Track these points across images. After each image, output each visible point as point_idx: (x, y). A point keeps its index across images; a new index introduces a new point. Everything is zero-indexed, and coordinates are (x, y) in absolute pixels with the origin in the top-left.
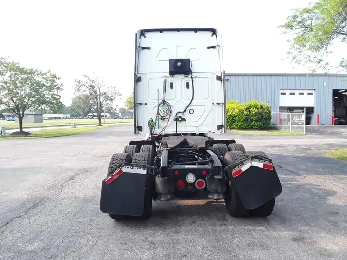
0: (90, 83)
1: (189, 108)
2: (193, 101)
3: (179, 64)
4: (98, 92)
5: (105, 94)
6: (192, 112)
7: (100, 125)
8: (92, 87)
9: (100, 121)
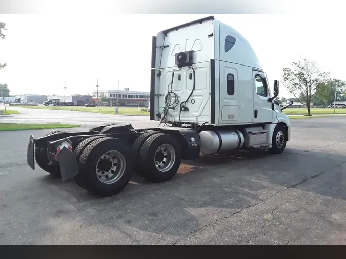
0: (299, 70)
1: (191, 98)
2: (194, 92)
3: (180, 57)
4: (308, 80)
5: (316, 81)
6: (193, 102)
7: (309, 114)
8: (301, 74)
9: (309, 110)
